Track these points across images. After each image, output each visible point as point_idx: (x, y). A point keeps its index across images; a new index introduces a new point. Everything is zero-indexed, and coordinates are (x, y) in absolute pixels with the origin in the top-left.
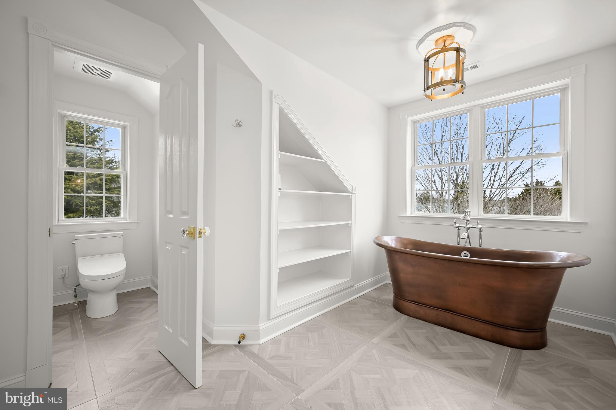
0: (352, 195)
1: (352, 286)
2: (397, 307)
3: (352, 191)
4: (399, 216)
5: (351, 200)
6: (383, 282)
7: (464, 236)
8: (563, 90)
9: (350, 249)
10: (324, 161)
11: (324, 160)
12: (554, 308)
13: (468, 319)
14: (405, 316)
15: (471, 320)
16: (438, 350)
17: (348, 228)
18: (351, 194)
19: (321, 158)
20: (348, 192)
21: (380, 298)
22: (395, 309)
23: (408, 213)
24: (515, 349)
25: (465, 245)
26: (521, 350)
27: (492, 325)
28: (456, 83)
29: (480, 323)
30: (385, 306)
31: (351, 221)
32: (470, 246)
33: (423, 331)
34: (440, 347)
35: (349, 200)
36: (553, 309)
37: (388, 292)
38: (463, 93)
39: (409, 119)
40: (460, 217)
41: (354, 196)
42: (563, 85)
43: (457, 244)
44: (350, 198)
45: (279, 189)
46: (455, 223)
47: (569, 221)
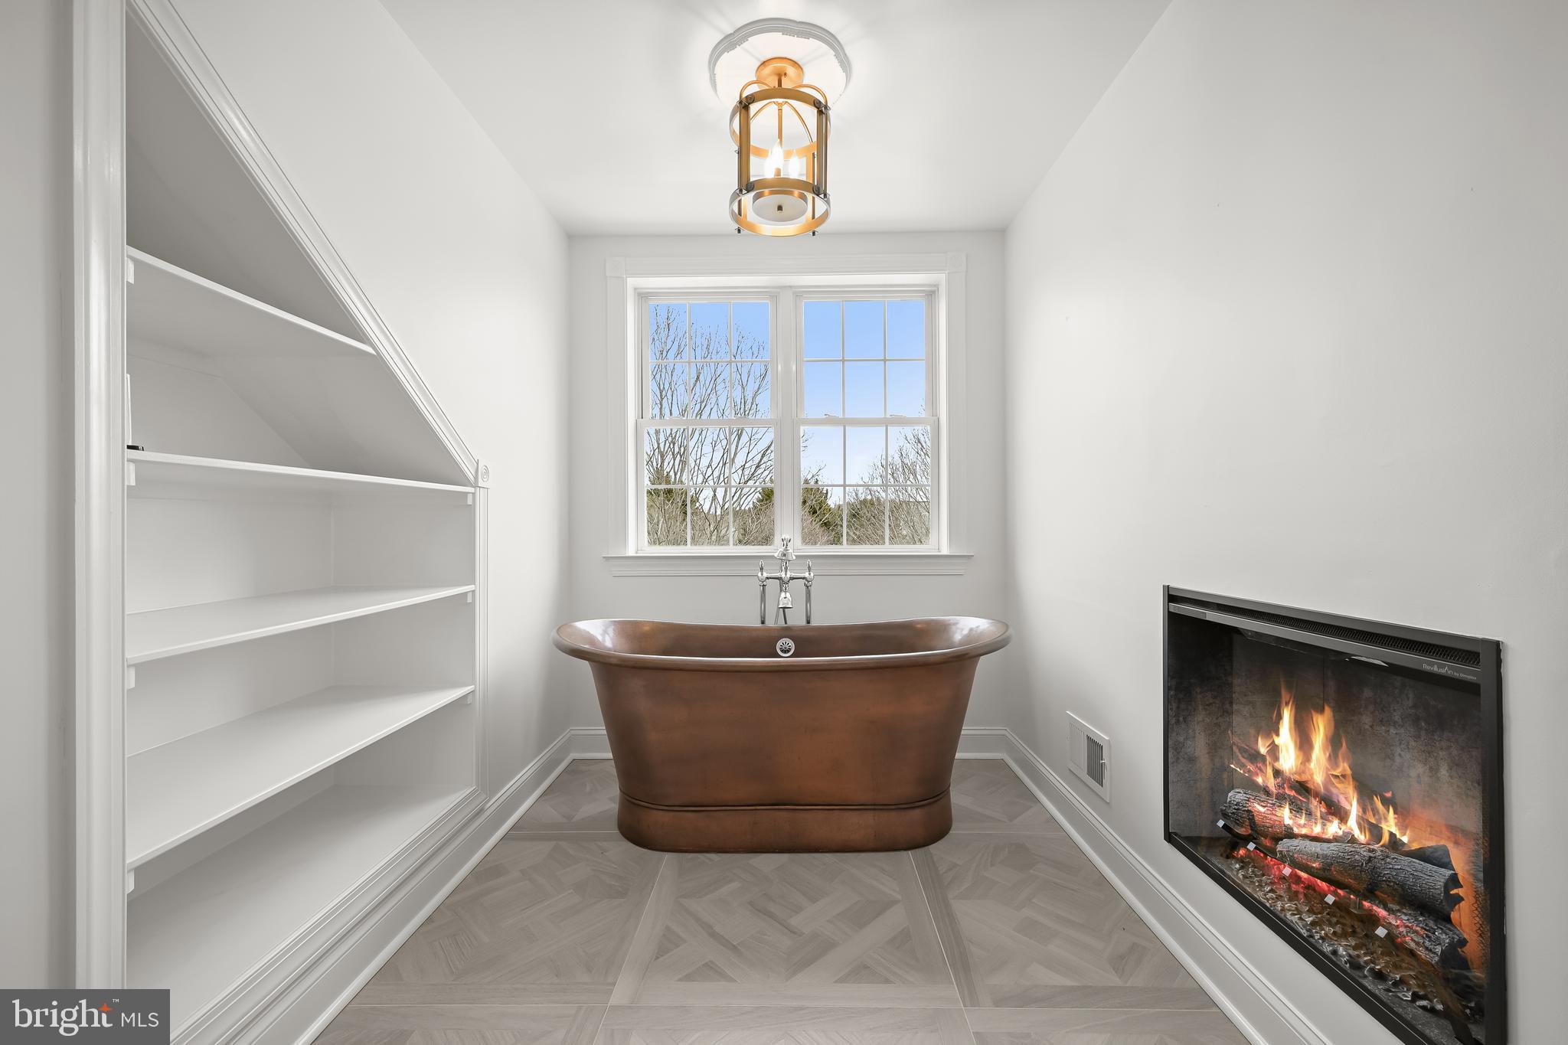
0: (474, 494)
1: (481, 811)
2: (635, 832)
3: (476, 478)
4: (607, 559)
5: (471, 509)
6: (563, 760)
7: (785, 601)
8: (931, 294)
9: (473, 682)
10: (373, 352)
11: (374, 349)
12: (966, 730)
13: (826, 812)
14: (667, 857)
15: (831, 812)
16: (794, 933)
17: (462, 608)
18: (471, 490)
19: (362, 337)
20: (463, 481)
21: (574, 820)
22: (634, 844)
23: (631, 552)
24: (917, 850)
25: (776, 622)
26: (926, 848)
27: (874, 809)
28: (818, 195)
29: (851, 812)
30: (599, 843)
31: (472, 580)
32: (786, 623)
33: (734, 885)
34: (794, 921)
35: (462, 510)
36: (963, 732)
37: (588, 789)
38: (814, 234)
39: (632, 282)
40: (776, 555)
41: (481, 495)
42: (930, 286)
43: (760, 622)
44: (470, 502)
45: (129, 447)
46: (762, 569)
47: (945, 551)
